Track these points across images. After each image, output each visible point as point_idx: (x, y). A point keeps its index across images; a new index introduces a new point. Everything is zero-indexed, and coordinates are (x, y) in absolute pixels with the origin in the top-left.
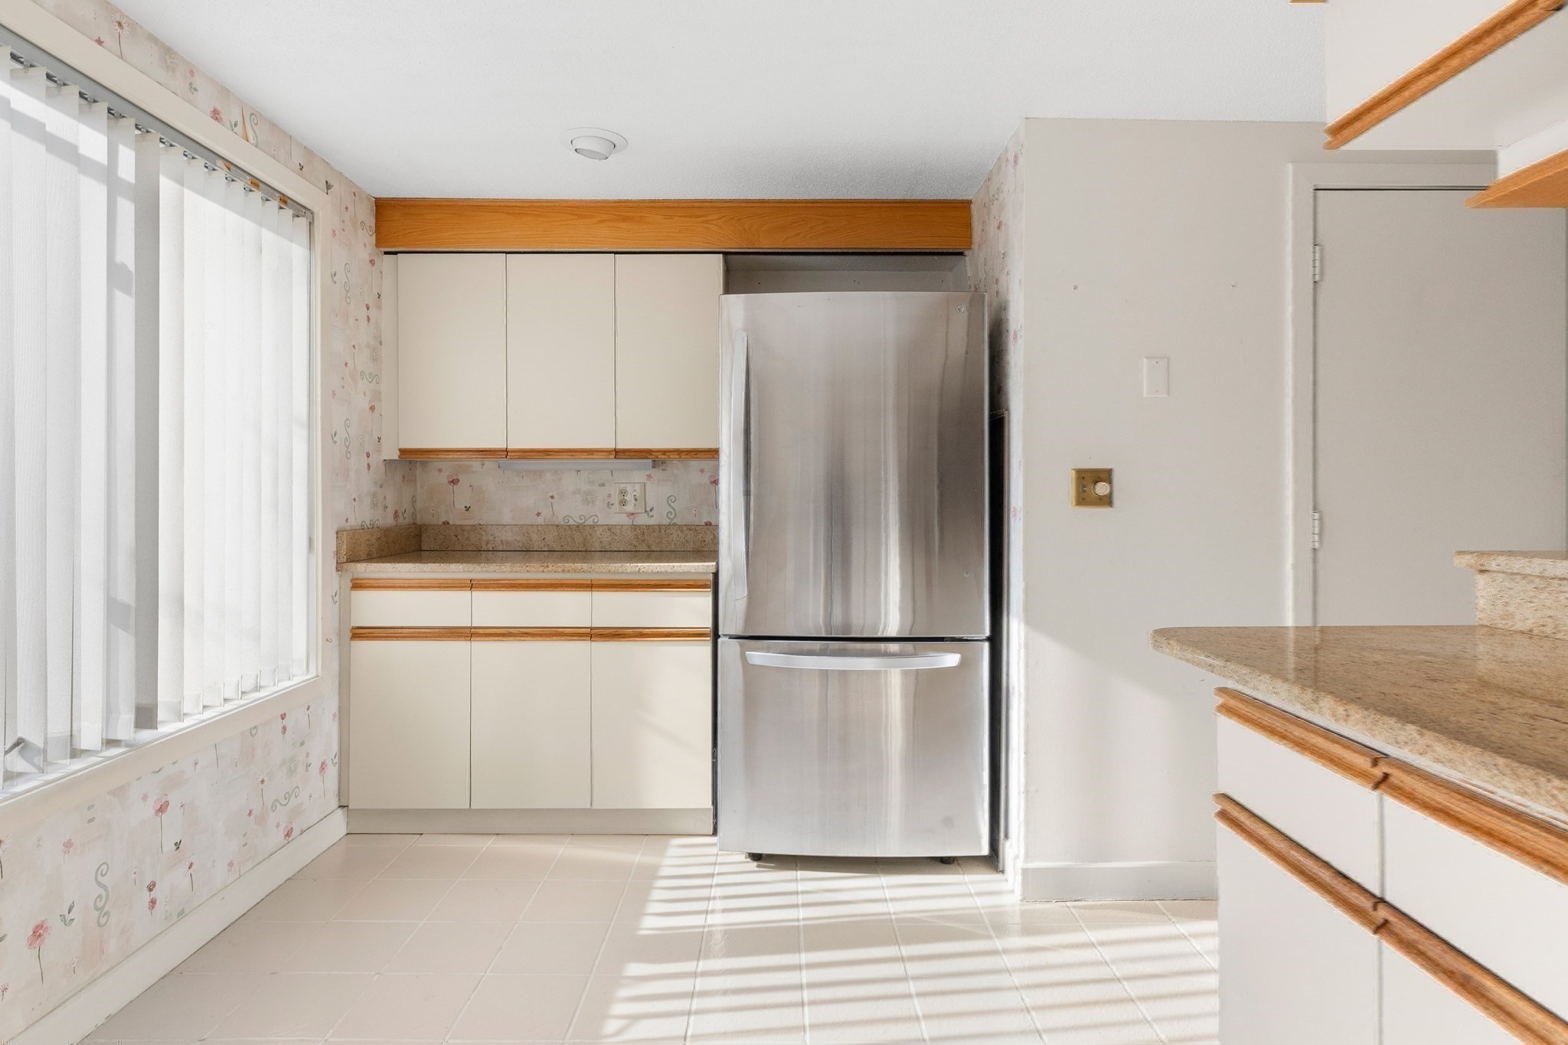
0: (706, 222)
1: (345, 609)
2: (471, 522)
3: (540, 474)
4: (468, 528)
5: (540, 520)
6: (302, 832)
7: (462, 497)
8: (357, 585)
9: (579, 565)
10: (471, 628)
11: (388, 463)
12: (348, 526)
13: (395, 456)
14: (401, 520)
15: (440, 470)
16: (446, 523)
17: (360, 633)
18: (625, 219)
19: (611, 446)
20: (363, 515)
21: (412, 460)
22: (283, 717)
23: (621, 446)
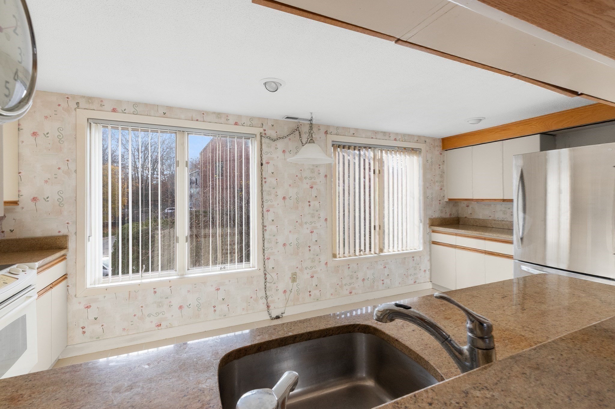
0: (531, 125)
1: (430, 237)
2: (471, 217)
3: (490, 205)
4: (470, 219)
5: (490, 218)
6: (418, 283)
7: (469, 210)
8: (434, 231)
9: (481, 233)
10: (456, 245)
11: (446, 202)
12: (432, 217)
13: (447, 200)
14: (451, 216)
15: (464, 203)
16: (466, 217)
17: (434, 243)
18: (504, 130)
19: (502, 198)
20: (437, 215)
21: (454, 202)
22: (413, 257)
23: (505, 198)
